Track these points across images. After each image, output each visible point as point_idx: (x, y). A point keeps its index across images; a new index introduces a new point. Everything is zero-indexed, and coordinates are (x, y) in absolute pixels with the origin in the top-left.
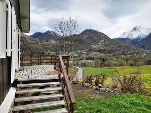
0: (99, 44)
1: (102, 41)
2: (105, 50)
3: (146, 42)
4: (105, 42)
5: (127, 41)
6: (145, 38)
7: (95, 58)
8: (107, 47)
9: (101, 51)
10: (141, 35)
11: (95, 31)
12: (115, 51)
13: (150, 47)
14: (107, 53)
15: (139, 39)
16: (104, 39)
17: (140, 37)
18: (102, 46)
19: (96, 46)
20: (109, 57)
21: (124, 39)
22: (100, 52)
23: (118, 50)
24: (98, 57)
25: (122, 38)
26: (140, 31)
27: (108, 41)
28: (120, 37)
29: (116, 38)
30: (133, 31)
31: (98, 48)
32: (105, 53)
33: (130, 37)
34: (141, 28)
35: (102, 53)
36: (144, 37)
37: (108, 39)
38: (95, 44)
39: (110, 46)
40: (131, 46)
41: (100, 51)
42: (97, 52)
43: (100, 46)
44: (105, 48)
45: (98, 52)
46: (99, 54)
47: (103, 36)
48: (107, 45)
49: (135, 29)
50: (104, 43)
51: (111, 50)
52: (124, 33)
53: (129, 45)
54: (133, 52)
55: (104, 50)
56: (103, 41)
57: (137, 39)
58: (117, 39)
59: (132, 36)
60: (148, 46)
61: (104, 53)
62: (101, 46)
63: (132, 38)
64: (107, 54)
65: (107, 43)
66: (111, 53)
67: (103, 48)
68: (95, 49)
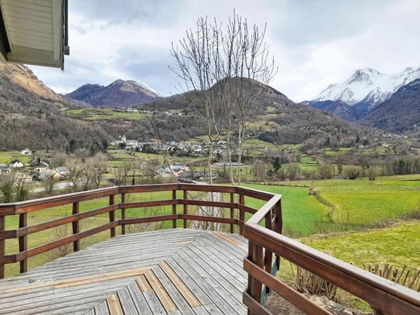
0: (260, 116)
1: (270, 109)
2: (279, 134)
3: (387, 112)
4: (277, 113)
5: (338, 109)
6: (387, 102)
7: (252, 157)
8: (285, 127)
9: (268, 136)
10: (375, 92)
12: (307, 136)
13: (398, 126)
14: (285, 143)
15: (368, 104)
16: (275, 103)
17: (372, 99)
18: (270, 123)
19: (253, 125)
20: (290, 152)
21: (328, 102)
22: (266, 140)
23: (313, 133)
24: (260, 153)
25: (324, 100)
26: (371, 83)
27: (286, 109)
28: (319, 99)
29: (307, 102)
30: (353, 81)
31: (260, 128)
32: (278, 144)
33: (345, 99)
34: (375, 74)
35: (270, 142)
36: (383, 100)
37: (287, 104)
38: (253, 118)
39: (292, 124)
40: (348, 122)
41: (264, 137)
42: (257, 141)
43: (264, 122)
44: (280, 128)
45: (261, 140)
46: (263, 146)
47: (274, 95)
48: (283, 119)
49: (359, 75)
50: (275, 115)
51: (294, 135)
52: (331, 86)
53: (342, 120)
54: (353, 138)
55: (277, 133)
56: (274, 108)
57: (365, 104)
58: (310, 102)
59: (350, 96)
60: (394, 124)
61: (275, 143)
62: (267, 124)
63: (351, 100)
64: (285, 146)
65: (283, 114)
66: (295, 144)
67: (274, 130)
68: (251, 132)
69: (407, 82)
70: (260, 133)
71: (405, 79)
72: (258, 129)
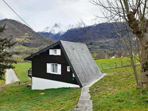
0: (23, 36)
1: (26, 34)
2: (30, 44)
3: (64, 37)
4: (29, 36)
5: (50, 35)
6: (64, 35)
7: (21, 53)
8: (32, 41)
9: (26, 44)
10: (61, 31)
11: (18, 22)
12: (41, 45)
14: (33, 47)
15: (59, 35)
16: (28, 32)
18: (26, 39)
19: (19, 39)
20: (35, 50)
21: (47, 33)
22: (25, 46)
23: (43, 44)
24: (24, 51)
25: (46, 32)
26: (60, 28)
28: (44, 31)
29: (40, 32)
30: (54, 27)
31: (23, 41)
32: (30, 47)
33: (52, 32)
34: (61, 26)
35: (27, 46)
36: (63, 34)
37: (33, 33)
38: (18, 36)
39: (35, 40)
41: (24, 45)
42: (22, 46)
43: (24, 39)
44: (30, 41)
45: (23, 45)
46: (24, 48)
47: (27, 28)
48: (32, 38)
49: (56, 25)
50: (28, 36)
51: (36, 44)
52: (47, 28)
53: (52, 40)
55: (30, 43)
56: (28, 34)
57: (58, 34)
58: (41, 32)
59: (54, 31)
61: (29, 47)
62: (25, 40)
63: (54, 33)
64: (33, 48)
65: (31, 36)
66: (37, 47)
67: (28, 42)
68: (19, 42)
69: (69, 29)
70: (23, 43)
71: (69, 28)
72: (22, 41)
